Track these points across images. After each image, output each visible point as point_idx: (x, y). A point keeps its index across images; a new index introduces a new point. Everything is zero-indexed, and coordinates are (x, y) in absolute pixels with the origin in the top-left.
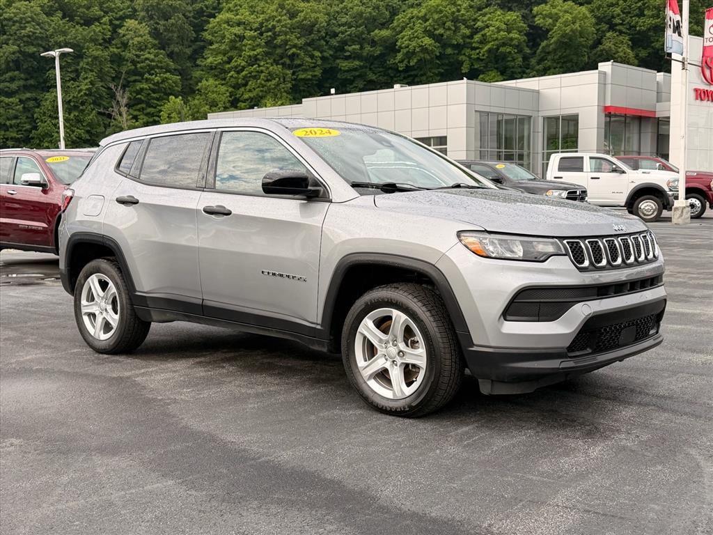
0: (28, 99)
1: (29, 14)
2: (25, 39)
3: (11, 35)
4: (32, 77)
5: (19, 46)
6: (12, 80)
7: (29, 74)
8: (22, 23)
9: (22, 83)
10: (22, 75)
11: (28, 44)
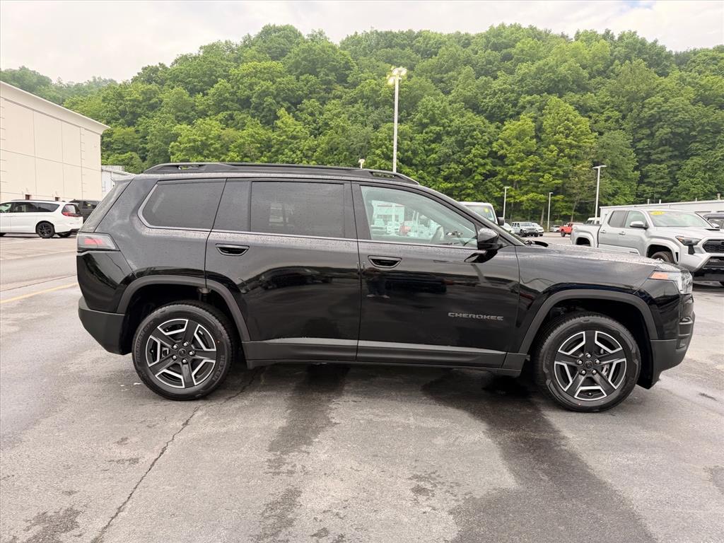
0: (673, 165)
1: (681, 106)
2: (676, 123)
3: (666, 122)
4: (676, 150)
5: (670, 128)
6: (663, 152)
7: (675, 147)
8: (675, 113)
9: (670, 154)
10: (671, 149)
11: (678, 126)
